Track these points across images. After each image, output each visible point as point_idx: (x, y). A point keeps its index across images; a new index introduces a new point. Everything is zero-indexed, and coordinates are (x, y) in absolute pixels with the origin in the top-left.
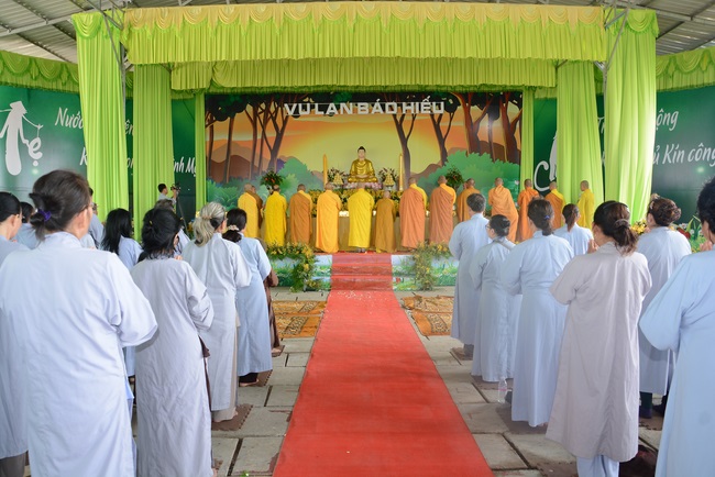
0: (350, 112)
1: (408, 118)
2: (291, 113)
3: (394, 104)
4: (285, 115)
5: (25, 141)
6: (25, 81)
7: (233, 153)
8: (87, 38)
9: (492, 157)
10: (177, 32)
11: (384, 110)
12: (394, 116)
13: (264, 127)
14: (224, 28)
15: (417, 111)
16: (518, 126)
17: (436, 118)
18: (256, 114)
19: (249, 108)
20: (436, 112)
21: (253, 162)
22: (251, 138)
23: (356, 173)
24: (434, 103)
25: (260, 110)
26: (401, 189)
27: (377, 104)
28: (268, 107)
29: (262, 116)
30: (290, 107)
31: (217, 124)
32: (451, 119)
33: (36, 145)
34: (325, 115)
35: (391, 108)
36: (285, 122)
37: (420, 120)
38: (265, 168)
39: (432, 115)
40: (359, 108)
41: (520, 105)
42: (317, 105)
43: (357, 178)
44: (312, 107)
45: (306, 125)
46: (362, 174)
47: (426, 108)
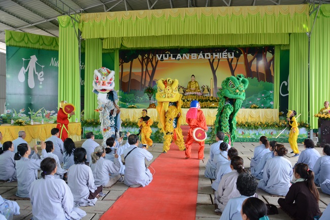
0: (188, 58)
1: (216, 61)
2: (159, 59)
3: (209, 54)
4: (157, 60)
5: (36, 73)
6: (37, 46)
7: (132, 78)
8: (64, 27)
9: (258, 79)
10: (104, 23)
11: (204, 57)
12: (209, 60)
13: (147, 65)
14: (125, 22)
15: (221, 57)
16: (272, 63)
17: (230, 61)
18: (143, 59)
19: (140, 57)
20: (230, 57)
21: (141, 82)
22: (141, 71)
23: (190, 87)
24: (229, 53)
25: (145, 58)
26: (212, 95)
27: (201, 54)
28: (149, 56)
29: (146, 60)
30: (159, 56)
31: (125, 64)
32: (238, 61)
33: (41, 74)
34: (176, 60)
35: (208, 56)
36: (157, 63)
37: (222, 62)
38: (147, 85)
39: (228, 59)
40: (192, 56)
41: (273, 53)
42: (172, 55)
43: (191, 90)
44: (170, 56)
45: (167, 65)
46: (193, 88)
47: (225, 56)
